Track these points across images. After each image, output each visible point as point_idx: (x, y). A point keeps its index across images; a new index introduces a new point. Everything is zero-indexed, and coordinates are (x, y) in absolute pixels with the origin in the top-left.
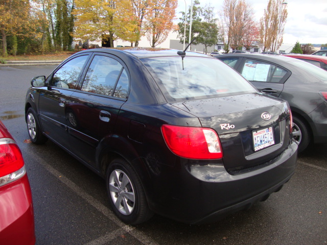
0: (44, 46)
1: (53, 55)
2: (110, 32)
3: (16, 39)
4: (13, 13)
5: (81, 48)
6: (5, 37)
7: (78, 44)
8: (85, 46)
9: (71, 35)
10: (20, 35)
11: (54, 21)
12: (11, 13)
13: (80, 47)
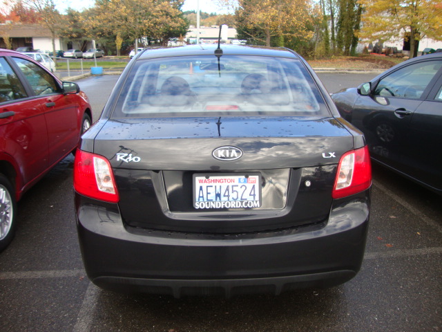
0: (319, 49)
1: (328, 61)
2: (412, 28)
3: (283, 40)
4: (279, 7)
5: (371, 52)
6: (269, 38)
7: (368, 46)
8: (377, 50)
9: (356, 34)
10: (288, 34)
11: (336, 15)
12: (277, 9)
13: (369, 51)
